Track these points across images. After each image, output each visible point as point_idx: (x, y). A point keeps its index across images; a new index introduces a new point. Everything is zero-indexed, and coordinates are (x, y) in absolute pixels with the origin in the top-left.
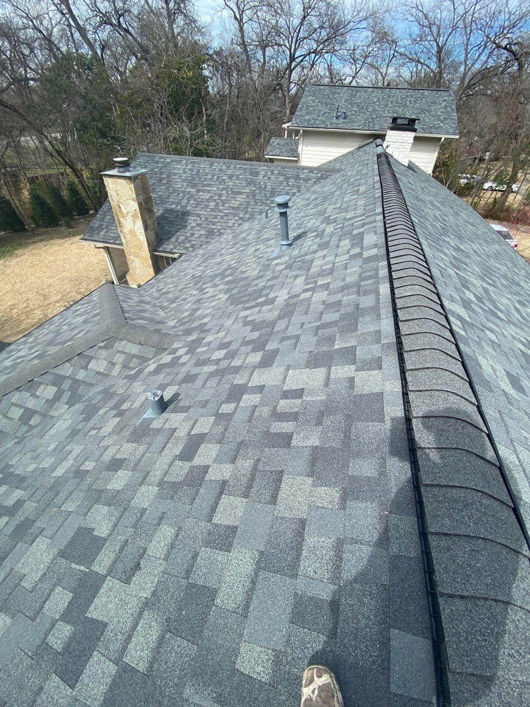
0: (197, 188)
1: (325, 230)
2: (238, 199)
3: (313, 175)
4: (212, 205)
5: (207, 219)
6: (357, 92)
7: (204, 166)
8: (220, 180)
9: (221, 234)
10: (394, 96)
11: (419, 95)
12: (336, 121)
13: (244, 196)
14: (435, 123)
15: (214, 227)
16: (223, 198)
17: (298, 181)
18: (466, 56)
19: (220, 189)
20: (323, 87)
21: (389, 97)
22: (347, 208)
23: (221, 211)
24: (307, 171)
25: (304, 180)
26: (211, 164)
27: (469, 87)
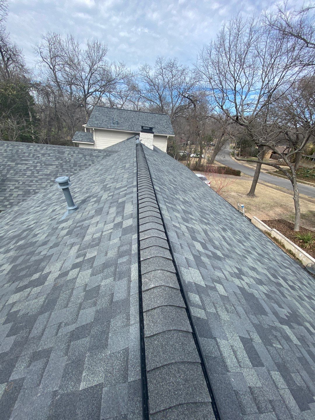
0: (16, 162)
1: (102, 196)
2: (49, 169)
3: (101, 154)
4: (29, 173)
5: (24, 183)
6: (122, 112)
7: (22, 148)
8: (35, 157)
9: (36, 193)
10: (142, 115)
11: (153, 116)
12: (113, 125)
13: (55, 167)
14: (163, 129)
15: (29, 188)
16: (38, 168)
17: (92, 157)
18: (172, 100)
19: (35, 163)
20: (104, 108)
21: (139, 115)
22: (118, 179)
23: (36, 177)
24: (97, 152)
25: (96, 156)
26: (29, 147)
27: (175, 113)
